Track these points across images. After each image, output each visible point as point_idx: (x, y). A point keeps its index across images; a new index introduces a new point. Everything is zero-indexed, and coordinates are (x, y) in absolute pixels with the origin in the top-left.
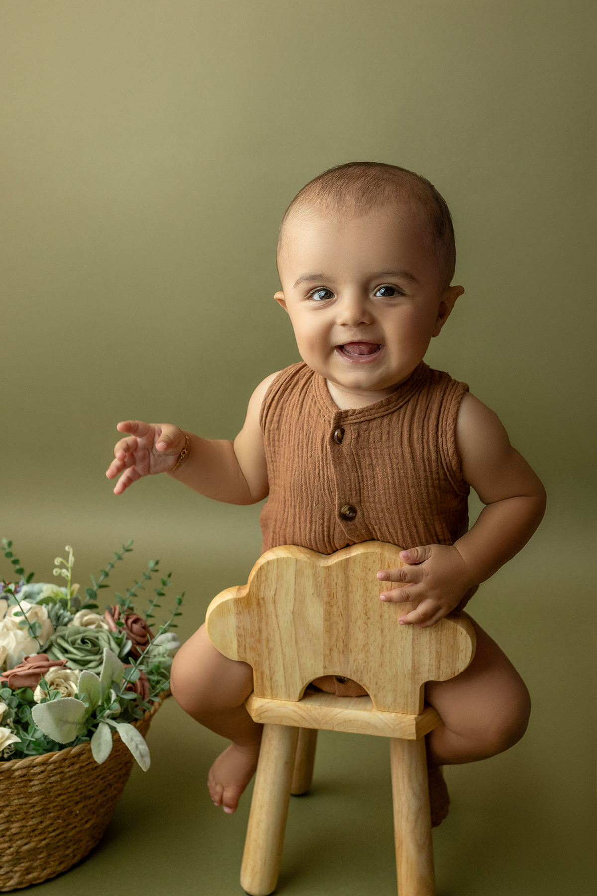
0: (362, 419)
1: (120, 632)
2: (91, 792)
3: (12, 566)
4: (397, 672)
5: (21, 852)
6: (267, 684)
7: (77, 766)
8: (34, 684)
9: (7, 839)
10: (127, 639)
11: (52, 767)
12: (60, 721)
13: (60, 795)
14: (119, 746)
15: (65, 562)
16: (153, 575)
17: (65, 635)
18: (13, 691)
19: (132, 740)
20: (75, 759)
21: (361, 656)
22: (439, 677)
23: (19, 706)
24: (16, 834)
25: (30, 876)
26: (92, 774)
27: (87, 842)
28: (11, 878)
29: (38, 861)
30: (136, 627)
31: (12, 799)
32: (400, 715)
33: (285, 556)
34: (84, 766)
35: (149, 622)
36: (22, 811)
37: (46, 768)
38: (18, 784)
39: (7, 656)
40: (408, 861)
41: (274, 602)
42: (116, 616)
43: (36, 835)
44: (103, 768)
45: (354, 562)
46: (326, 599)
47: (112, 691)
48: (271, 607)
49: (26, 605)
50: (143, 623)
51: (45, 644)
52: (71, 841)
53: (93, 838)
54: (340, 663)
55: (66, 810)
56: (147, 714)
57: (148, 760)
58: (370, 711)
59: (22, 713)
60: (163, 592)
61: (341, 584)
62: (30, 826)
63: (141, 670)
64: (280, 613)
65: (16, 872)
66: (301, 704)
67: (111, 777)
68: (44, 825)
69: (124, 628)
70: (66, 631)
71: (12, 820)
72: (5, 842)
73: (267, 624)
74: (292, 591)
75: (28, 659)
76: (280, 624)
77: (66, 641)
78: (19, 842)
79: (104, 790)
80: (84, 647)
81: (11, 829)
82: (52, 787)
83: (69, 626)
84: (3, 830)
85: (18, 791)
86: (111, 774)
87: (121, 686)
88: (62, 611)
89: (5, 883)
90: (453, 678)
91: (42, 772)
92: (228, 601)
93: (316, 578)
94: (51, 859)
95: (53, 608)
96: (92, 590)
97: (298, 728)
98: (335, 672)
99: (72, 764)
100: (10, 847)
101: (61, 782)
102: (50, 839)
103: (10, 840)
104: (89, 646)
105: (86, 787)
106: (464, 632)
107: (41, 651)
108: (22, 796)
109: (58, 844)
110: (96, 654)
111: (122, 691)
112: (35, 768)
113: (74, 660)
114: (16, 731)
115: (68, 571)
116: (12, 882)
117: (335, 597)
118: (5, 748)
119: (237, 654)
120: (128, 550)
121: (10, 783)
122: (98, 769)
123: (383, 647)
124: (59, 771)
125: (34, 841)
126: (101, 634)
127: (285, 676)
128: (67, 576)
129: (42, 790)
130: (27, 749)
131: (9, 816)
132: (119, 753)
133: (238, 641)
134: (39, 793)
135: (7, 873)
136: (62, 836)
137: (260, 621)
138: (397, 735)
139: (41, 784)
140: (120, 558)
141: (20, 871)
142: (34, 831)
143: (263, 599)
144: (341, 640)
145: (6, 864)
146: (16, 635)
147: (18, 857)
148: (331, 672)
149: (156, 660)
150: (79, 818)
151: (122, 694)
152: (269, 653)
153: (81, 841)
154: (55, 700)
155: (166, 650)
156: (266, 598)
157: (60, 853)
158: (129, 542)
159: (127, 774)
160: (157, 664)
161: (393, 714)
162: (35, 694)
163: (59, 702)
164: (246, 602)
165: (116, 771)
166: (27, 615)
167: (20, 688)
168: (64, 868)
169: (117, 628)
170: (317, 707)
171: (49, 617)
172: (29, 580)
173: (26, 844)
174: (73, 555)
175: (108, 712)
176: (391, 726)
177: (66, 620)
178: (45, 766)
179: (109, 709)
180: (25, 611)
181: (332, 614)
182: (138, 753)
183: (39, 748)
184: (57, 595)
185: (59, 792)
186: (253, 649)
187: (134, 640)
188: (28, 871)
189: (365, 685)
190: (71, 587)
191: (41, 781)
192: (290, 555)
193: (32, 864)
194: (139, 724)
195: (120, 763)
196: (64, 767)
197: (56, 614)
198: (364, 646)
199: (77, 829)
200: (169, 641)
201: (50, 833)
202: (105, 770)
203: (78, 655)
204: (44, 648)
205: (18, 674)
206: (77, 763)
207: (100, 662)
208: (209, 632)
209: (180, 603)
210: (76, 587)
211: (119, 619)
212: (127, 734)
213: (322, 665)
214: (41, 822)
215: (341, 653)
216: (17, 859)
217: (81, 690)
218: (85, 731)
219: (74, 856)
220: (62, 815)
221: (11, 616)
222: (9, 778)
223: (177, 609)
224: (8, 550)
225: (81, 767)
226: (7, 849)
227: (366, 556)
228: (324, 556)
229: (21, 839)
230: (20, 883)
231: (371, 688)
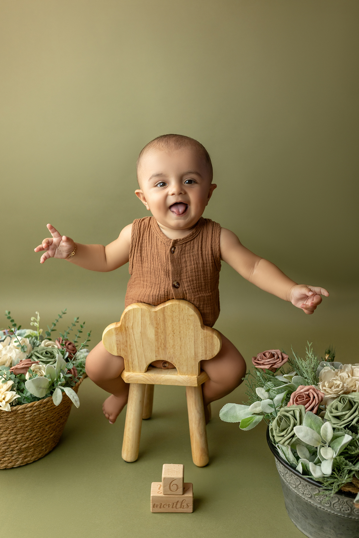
0: (183, 242)
1: (63, 349)
2: (52, 420)
3: (11, 323)
4: (188, 357)
5: (22, 449)
6: (131, 365)
7: (46, 407)
8: (25, 372)
9: (15, 442)
10: (66, 352)
11: (35, 408)
12: (38, 387)
13: (39, 421)
14: (65, 398)
15: (35, 319)
16: (76, 324)
17: (38, 351)
18: (16, 375)
19: (71, 394)
20: (45, 404)
21: (172, 351)
22: (206, 358)
23: (19, 383)
24: (19, 440)
25: (26, 460)
26: (53, 411)
27: (52, 444)
28: (18, 461)
29: (30, 453)
30: (70, 346)
31: (17, 424)
32: (190, 376)
33: (137, 307)
34: (50, 408)
35: (76, 344)
36: (22, 429)
37: (32, 409)
38: (20, 417)
39: (12, 361)
40: (196, 442)
41: (132, 328)
42: (61, 342)
43: (29, 441)
44: (58, 409)
45: (167, 308)
46: (155, 326)
47: (61, 373)
48: (131, 331)
49: (19, 338)
50: (73, 345)
51: (29, 355)
52: (44, 443)
53: (54, 442)
54: (163, 354)
55: (42, 429)
56: (77, 384)
57: (79, 403)
58: (177, 375)
59: (20, 386)
60: (81, 331)
61: (161, 319)
62: (26, 436)
63: (73, 364)
64: (135, 333)
65: (20, 458)
66: (146, 374)
67: (62, 413)
68: (32, 436)
69: (64, 347)
70: (38, 349)
71: (18, 434)
72: (15, 444)
73: (129, 338)
74: (140, 323)
75: (22, 361)
76: (135, 338)
77: (39, 353)
78: (21, 444)
79: (59, 419)
80: (47, 355)
81: (17, 438)
82: (35, 418)
83: (39, 347)
84: (14, 439)
85: (20, 420)
86: (61, 412)
87: (65, 371)
88: (36, 341)
89: (15, 464)
90: (212, 358)
91: (31, 411)
92: (112, 329)
93: (150, 317)
94: (36, 452)
95: (31, 339)
96: (48, 332)
97: (145, 384)
98: (160, 358)
99: (44, 407)
100: (17, 447)
101: (39, 415)
102: (35, 442)
103: (17, 443)
104: (49, 355)
105: (50, 417)
106: (216, 337)
107: (27, 358)
108: (22, 422)
109: (39, 445)
110: (52, 358)
111: (65, 373)
112: (28, 409)
113: (42, 362)
114: (18, 393)
115: (37, 323)
116: (18, 463)
117: (159, 325)
118: (13, 401)
119: (117, 353)
120: (64, 313)
121: (16, 416)
122: (56, 409)
123: (181, 346)
124: (38, 410)
125: (28, 443)
126: (54, 349)
127: (138, 362)
128: (37, 326)
129: (31, 419)
130: (23, 401)
131: (16, 432)
132: (65, 402)
133: (117, 347)
134: (29, 420)
135: (16, 458)
136: (40, 441)
137: (127, 337)
138: (189, 385)
139: (30, 416)
140: (61, 317)
141: (22, 457)
142: (27, 438)
143: (127, 327)
144: (163, 344)
145: (15, 455)
146: (15, 351)
147: (20, 451)
148: (159, 359)
149: (80, 361)
150: (48, 432)
151: (66, 375)
152: (131, 352)
153: (49, 443)
154: (35, 378)
155: (84, 356)
156: (129, 326)
157: (39, 449)
158: (65, 310)
159: (68, 412)
160: (80, 362)
161: (187, 376)
162: (26, 376)
163: (37, 379)
164: (120, 329)
165: (64, 410)
166: (20, 342)
167: (19, 374)
168: (42, 456)
169: (61, 347)
170: (153, 375)
171: (30, 343)
172: (19, 329)
173: (24, 445)
174: (39, 316)
175: (60, 383)
176: (186, 381)
177: (38, 344)
178: (32, 408)
179: (60, 381)
180: (19, 340)
181: (158, 332)
182: (74, 400)
183: (28, 400)
184: (33, 334)
185: (39, 420)
186: (124, 350)
187: (69, 352)
188: (25, 457)
189: (174, 363)
190: (39, 330)
191: (31, 415)
192: (138, 307)
193: (27, 454)
194: (73, 388)
195: (65, 407)
196: (41, 408)
197: (33, 342)
198: (173, 346)
199: (47, 438)
200: (85, 352)
201: (35, 439)
202: (59, 410)
203: (44, 359)
204: (28, 357)
205: (18, 367)
206: (46, 406)
207: (55, 361)
208: (104, 343)
209: (89, 335)
210: (41, 330)
211: (62, 343)
212: (69, 392)
213: (155, 355)
214: (31, 434)
215: (163, 349)
216: (20, 453)
217: (47, 373)
218: (49, 392)
219: (46, 450)
220: (40, 431)
221: (12, 343)
222: (16, 414)
223: (88, 338)
224: (8, 316)
225: (48, 408)
226: (16, 448)
227: (172, 305)
228: (154, 307)
229: (22, 442)
230: (22, 463)
231: (177, 364)
